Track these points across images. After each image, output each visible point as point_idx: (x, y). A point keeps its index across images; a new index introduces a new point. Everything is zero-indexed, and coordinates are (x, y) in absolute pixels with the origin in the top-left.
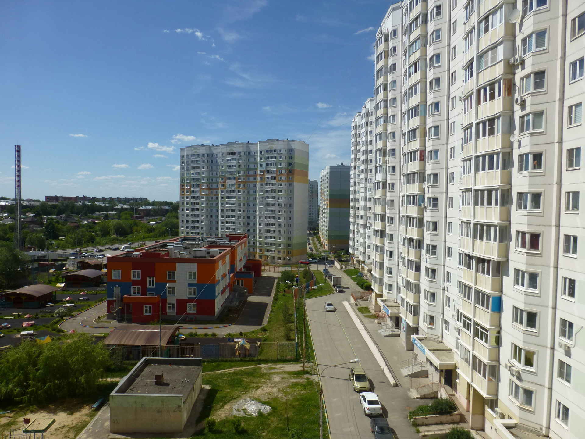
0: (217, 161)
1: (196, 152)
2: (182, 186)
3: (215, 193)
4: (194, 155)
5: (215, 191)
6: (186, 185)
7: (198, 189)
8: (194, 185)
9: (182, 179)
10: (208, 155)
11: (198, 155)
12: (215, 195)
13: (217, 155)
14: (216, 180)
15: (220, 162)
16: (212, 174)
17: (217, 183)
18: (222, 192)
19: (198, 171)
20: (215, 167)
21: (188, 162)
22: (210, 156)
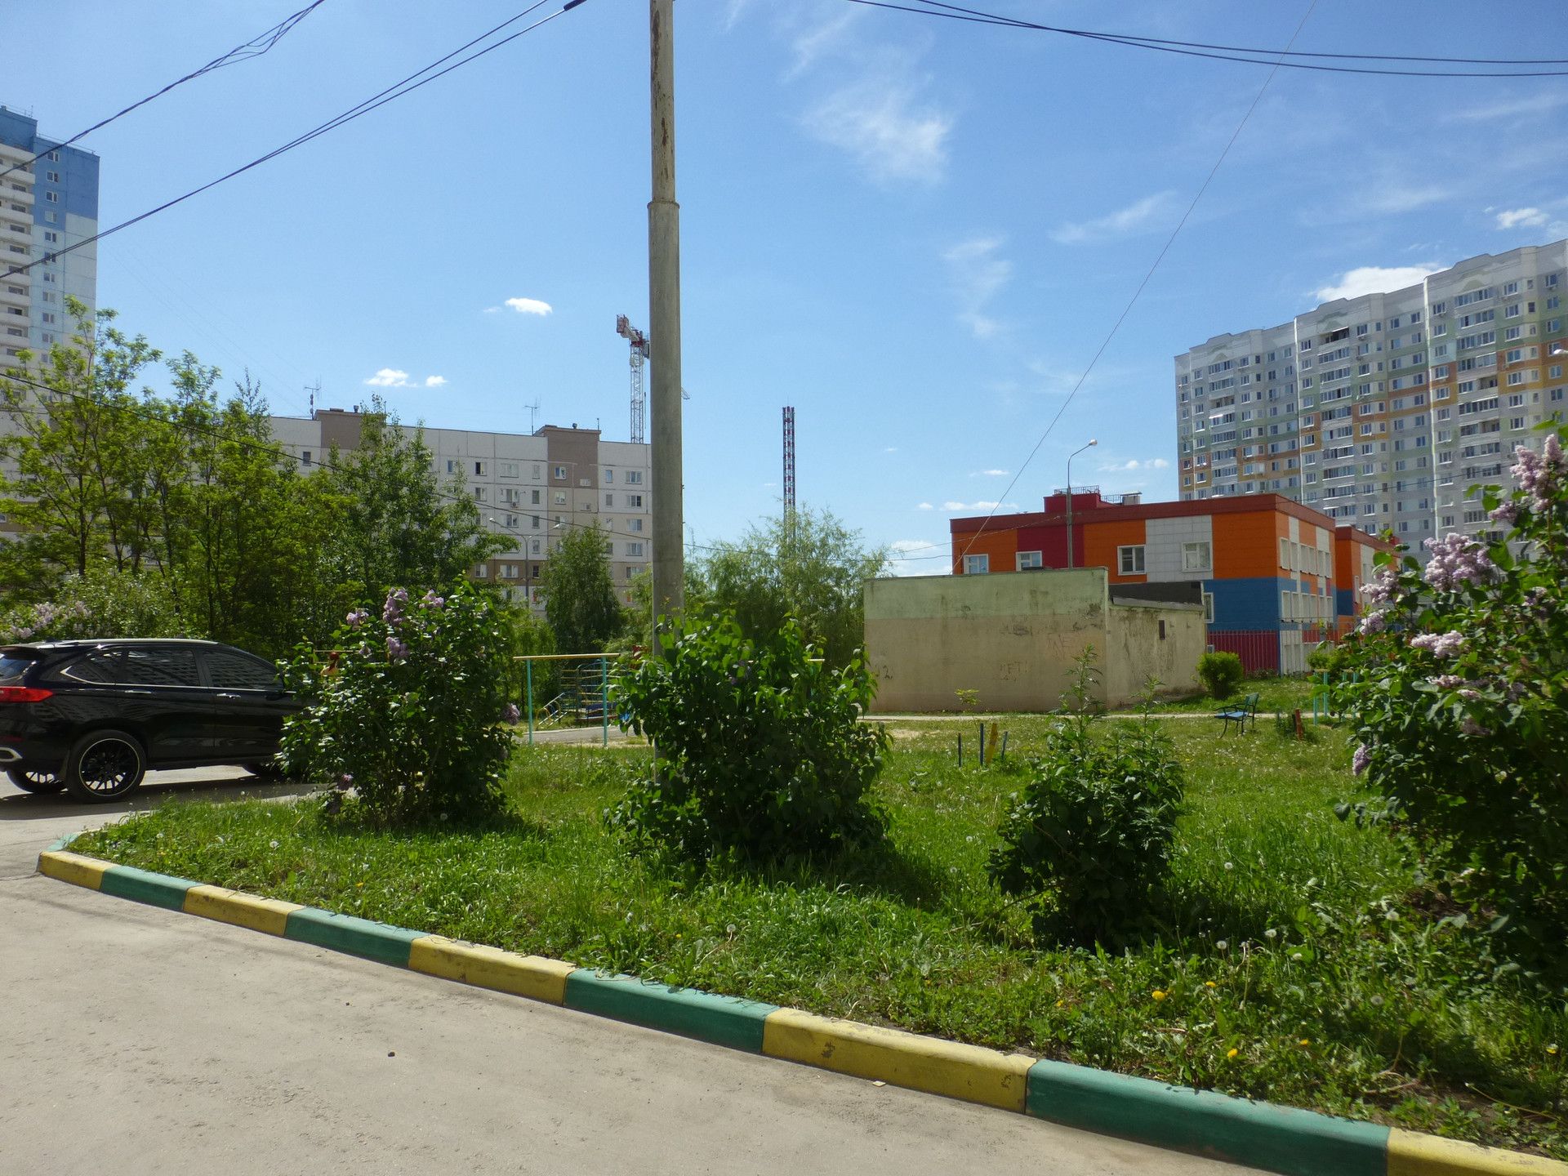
0: (1290, 370)
1: (1222, 356)
2: (1184, 463)
3: (1286, 467)
4: (1216, 368)
5: (1286, 461)
6: (1195, 459)
7: (1233, 463)
8: (1219, 455)
9: (1183, 445)
10: (1258, 359)
11: (1227, 365)
12: (1286, 473)
13: (1289, 350)
14: (1289, 428)
15: (1298, 366)
16: (1275, 413)
17: (1292, 435)
18: (1310, 459)
19: (1230, 409)
20: (1283, 389)
21: (1199, 391)
22: (1265, 360)
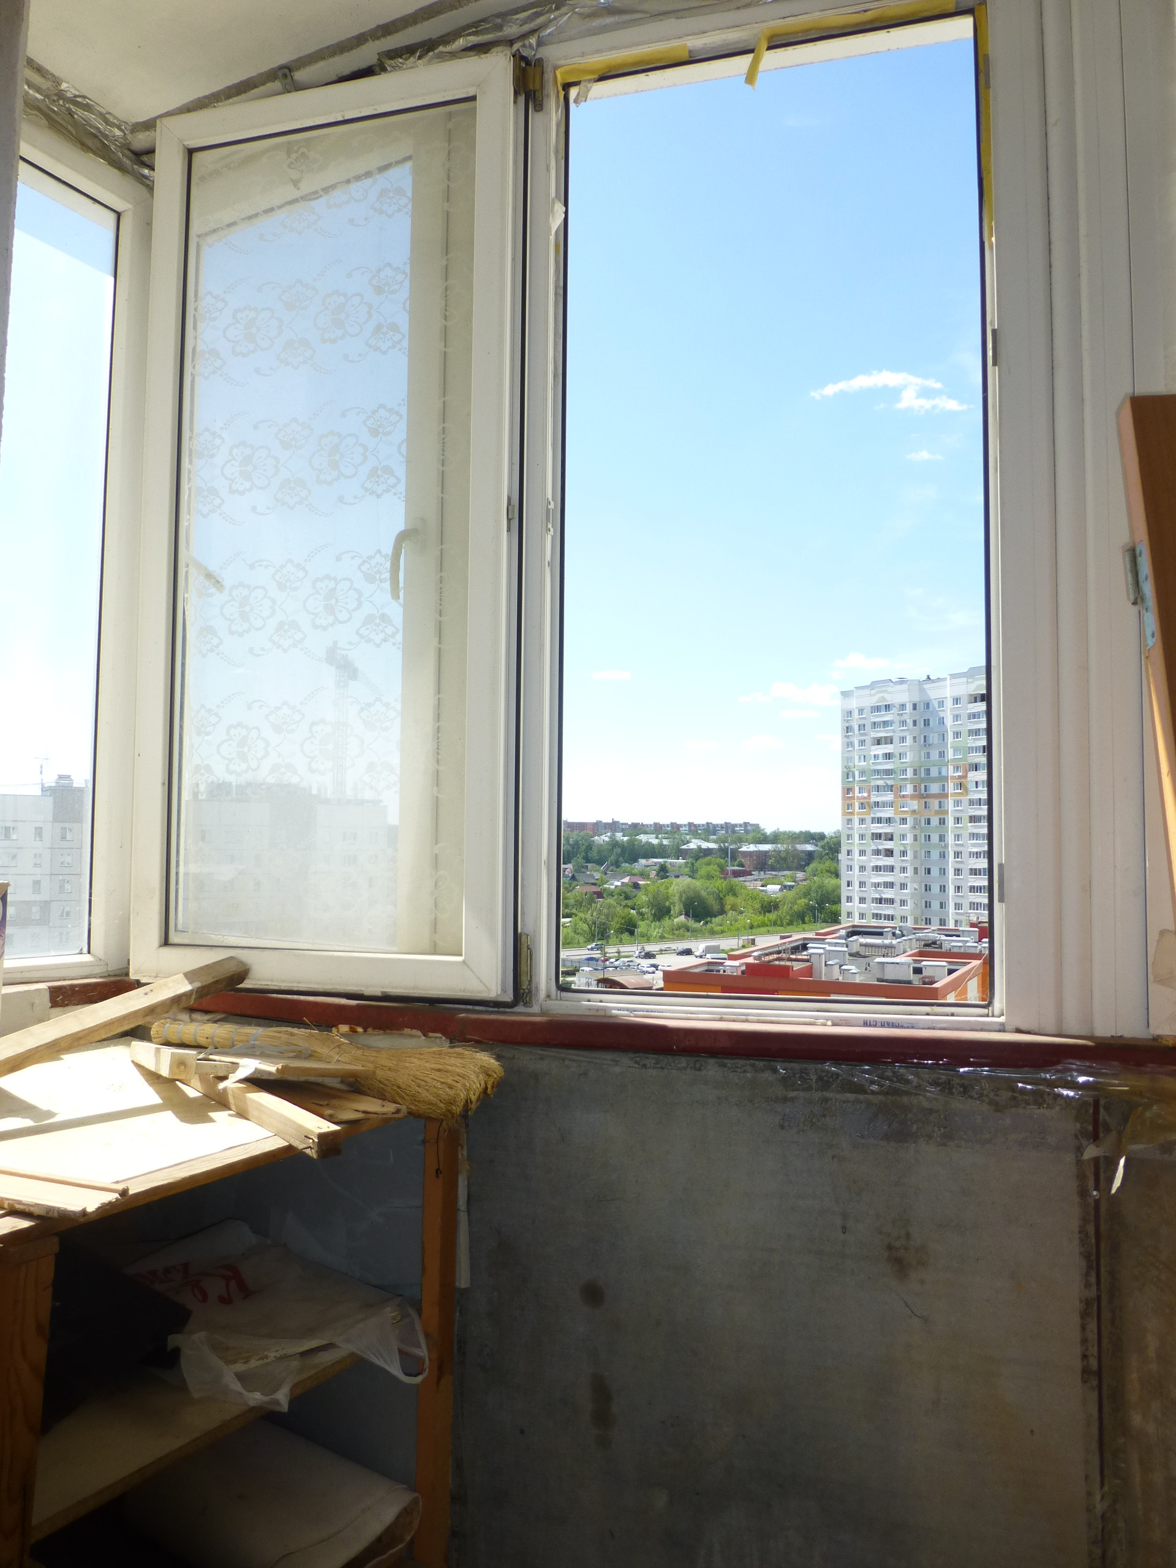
0: (942, 721)
1: (883, 698)
2: (848, 790)
3: (937, 807)
4: (878, 709)
5: (936, 802)
6: (857, 789)
7: (889, 797)
8: (878, 788)
9: (847, 774)
10: (915, 707)
11: (887, 707)
12: (937, 813)
13: (941, 703)
14: (940, 773)
15: (949, 721)
16: (929, 757)
17: (943, 779)
18: (957, 803)
19: (888, 748)
20: (936, 735)
21: (862, 727)
22: (921, 707)
